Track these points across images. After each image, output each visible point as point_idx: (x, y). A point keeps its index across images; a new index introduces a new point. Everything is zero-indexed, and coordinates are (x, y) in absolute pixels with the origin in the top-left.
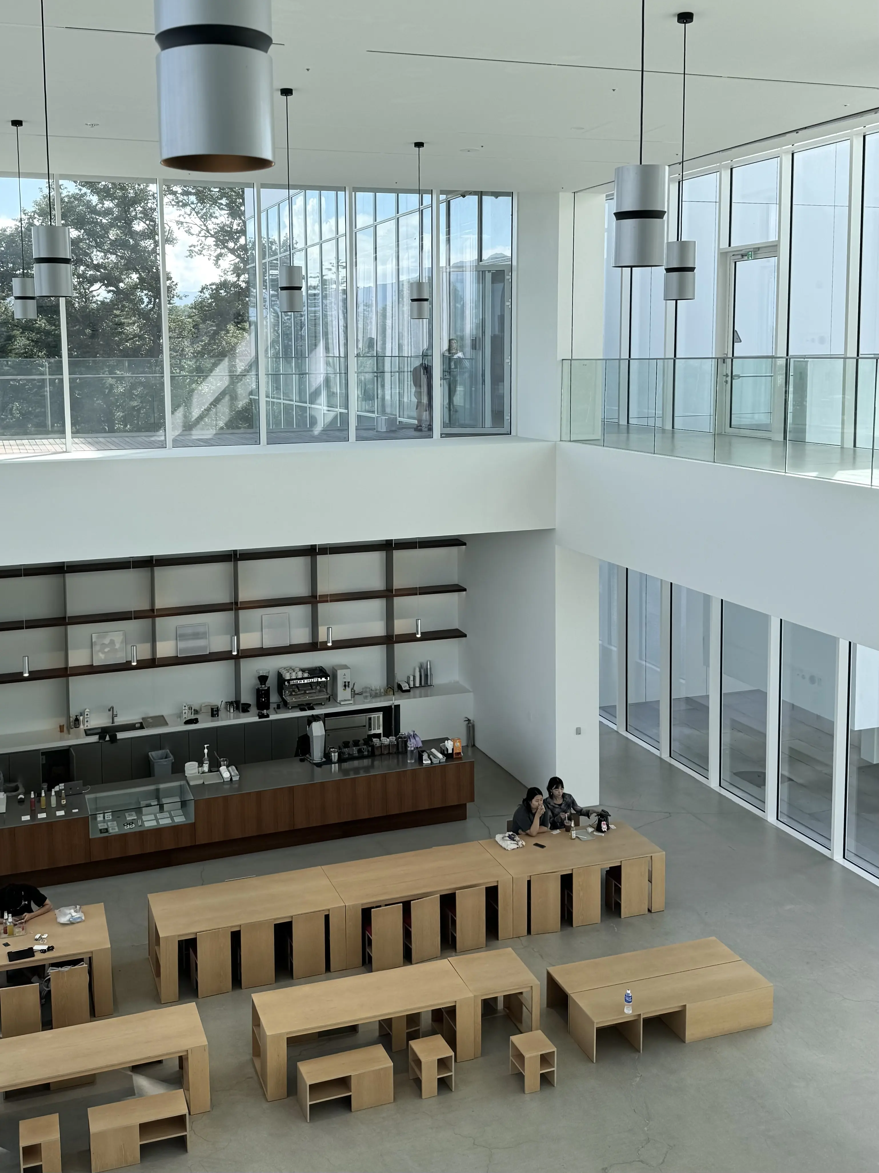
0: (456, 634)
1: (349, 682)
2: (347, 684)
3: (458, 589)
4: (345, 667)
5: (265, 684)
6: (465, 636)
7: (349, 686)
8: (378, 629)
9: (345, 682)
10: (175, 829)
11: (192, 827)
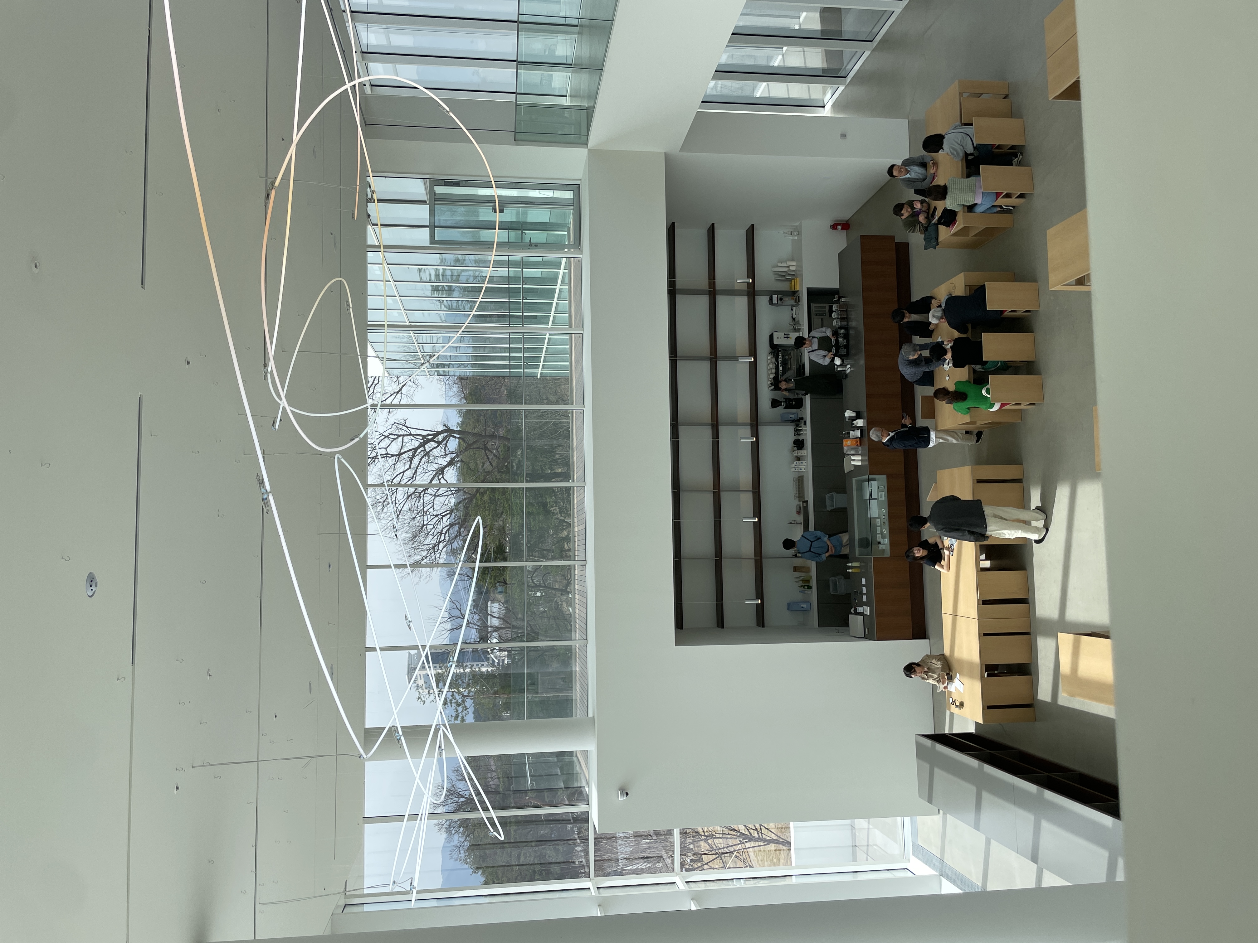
0: (751, 233)
1: (785, 334)
2: (786, 336)
3: (711, 231)
4: (771, 337)
5: (782, 402)
6: (753, 225)
7: (788, 335)
8: (742, 302)
9: (784, 337)
10: (891, 490)
11: (890, 477)
